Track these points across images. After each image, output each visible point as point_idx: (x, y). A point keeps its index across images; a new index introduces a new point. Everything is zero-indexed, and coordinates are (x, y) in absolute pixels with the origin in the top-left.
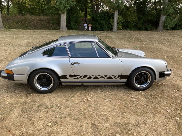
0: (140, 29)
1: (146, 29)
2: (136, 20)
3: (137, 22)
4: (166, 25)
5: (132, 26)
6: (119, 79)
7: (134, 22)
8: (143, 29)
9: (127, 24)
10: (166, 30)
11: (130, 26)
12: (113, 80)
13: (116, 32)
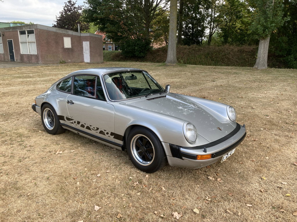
6: (112, 139)
12: (106, 137)
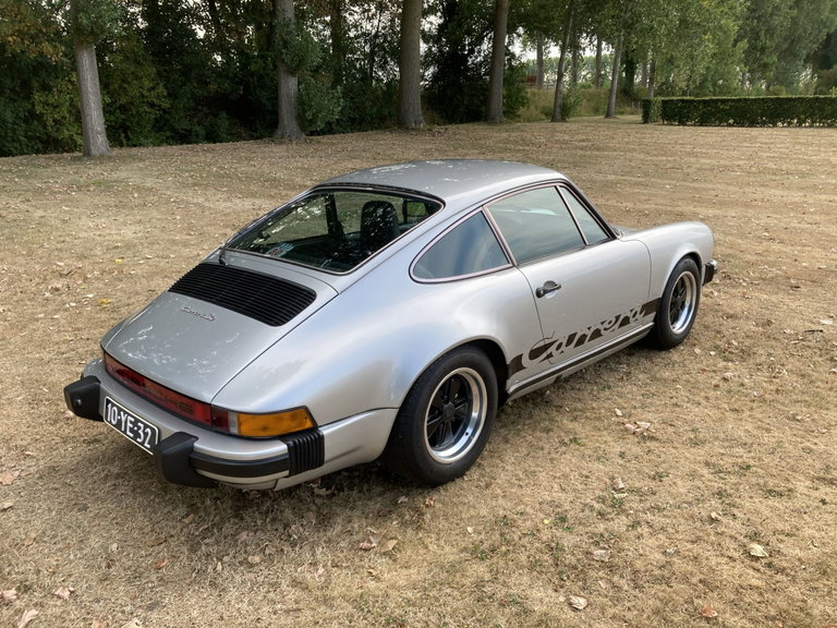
0: (184, 138)
1: (212, 137)
2: (158, 98)
3: (166, 104)
4: (309, 115)
5: (149, 127)
7: (152, 105)
8: (197, 135)
9: (123, 116)
10: (312, 134)
11: (138, 123)
13: (110, 158)
